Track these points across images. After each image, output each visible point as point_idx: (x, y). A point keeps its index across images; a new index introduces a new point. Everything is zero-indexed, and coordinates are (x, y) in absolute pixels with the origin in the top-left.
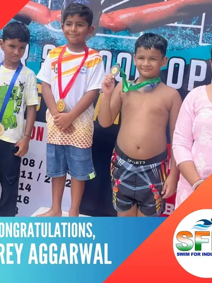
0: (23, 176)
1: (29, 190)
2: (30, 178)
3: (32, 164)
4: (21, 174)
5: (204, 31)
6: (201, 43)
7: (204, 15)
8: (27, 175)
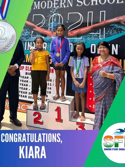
0: (48, 85)
1: (51, 89)
2: (51, 85)
3: (51, 81)
4: (48, 84)
5: (101, 35)
6: (100, 39)
7: (100, 30)
8: (50, 84)
